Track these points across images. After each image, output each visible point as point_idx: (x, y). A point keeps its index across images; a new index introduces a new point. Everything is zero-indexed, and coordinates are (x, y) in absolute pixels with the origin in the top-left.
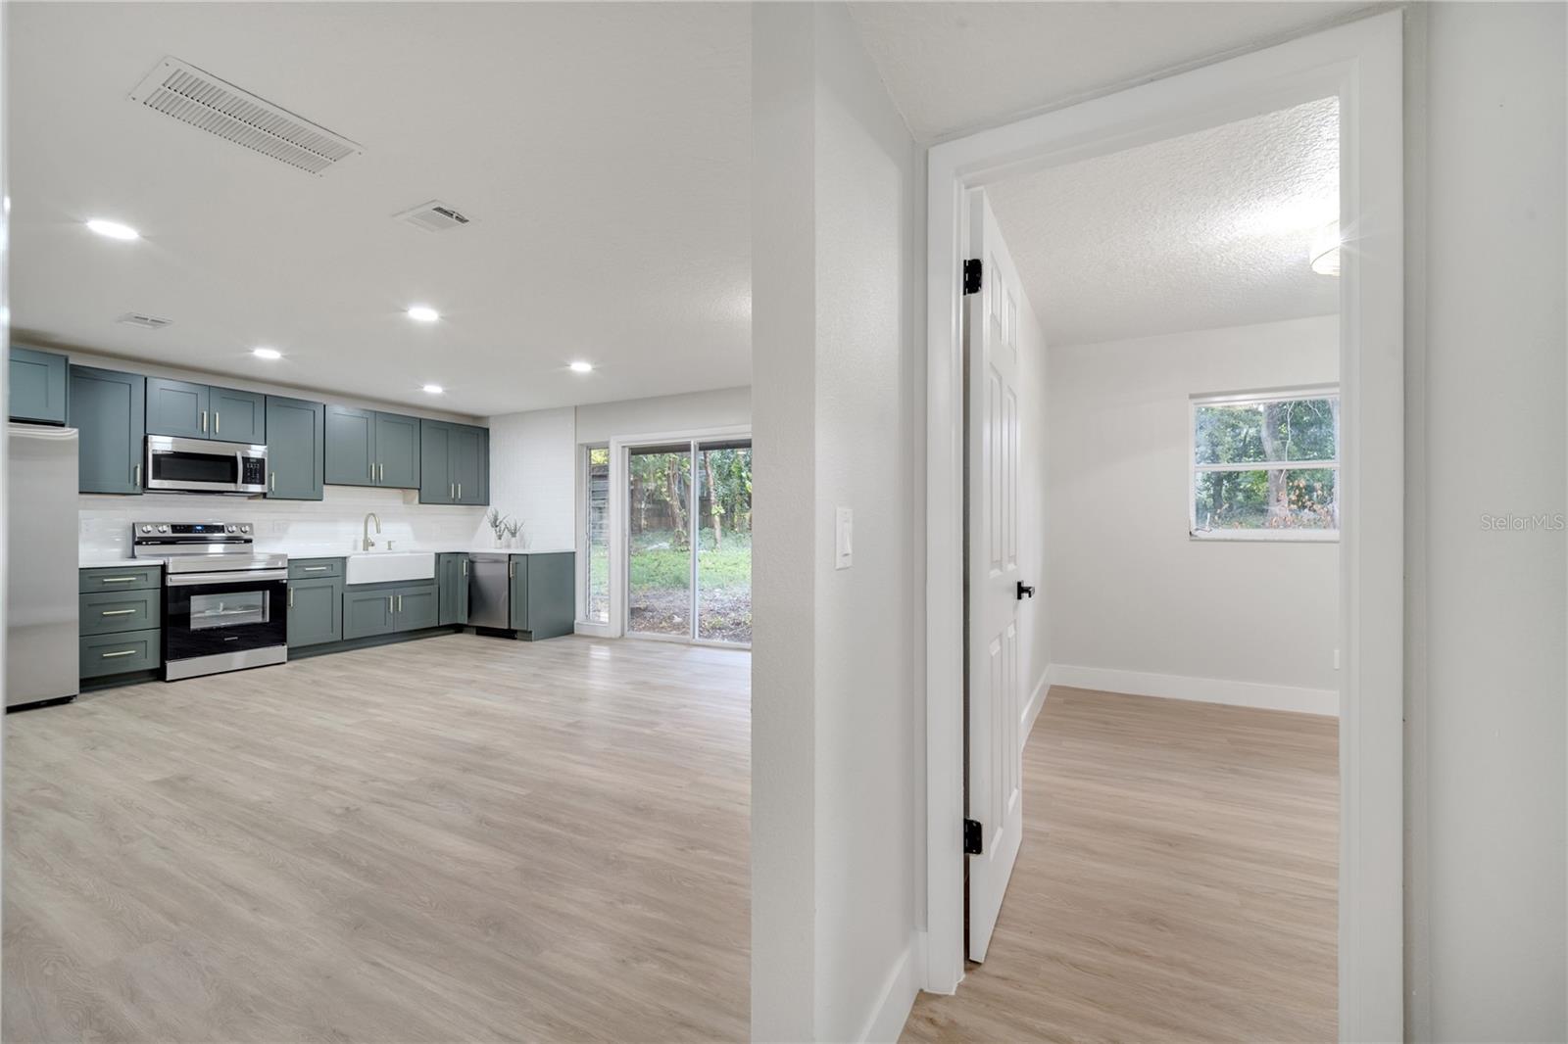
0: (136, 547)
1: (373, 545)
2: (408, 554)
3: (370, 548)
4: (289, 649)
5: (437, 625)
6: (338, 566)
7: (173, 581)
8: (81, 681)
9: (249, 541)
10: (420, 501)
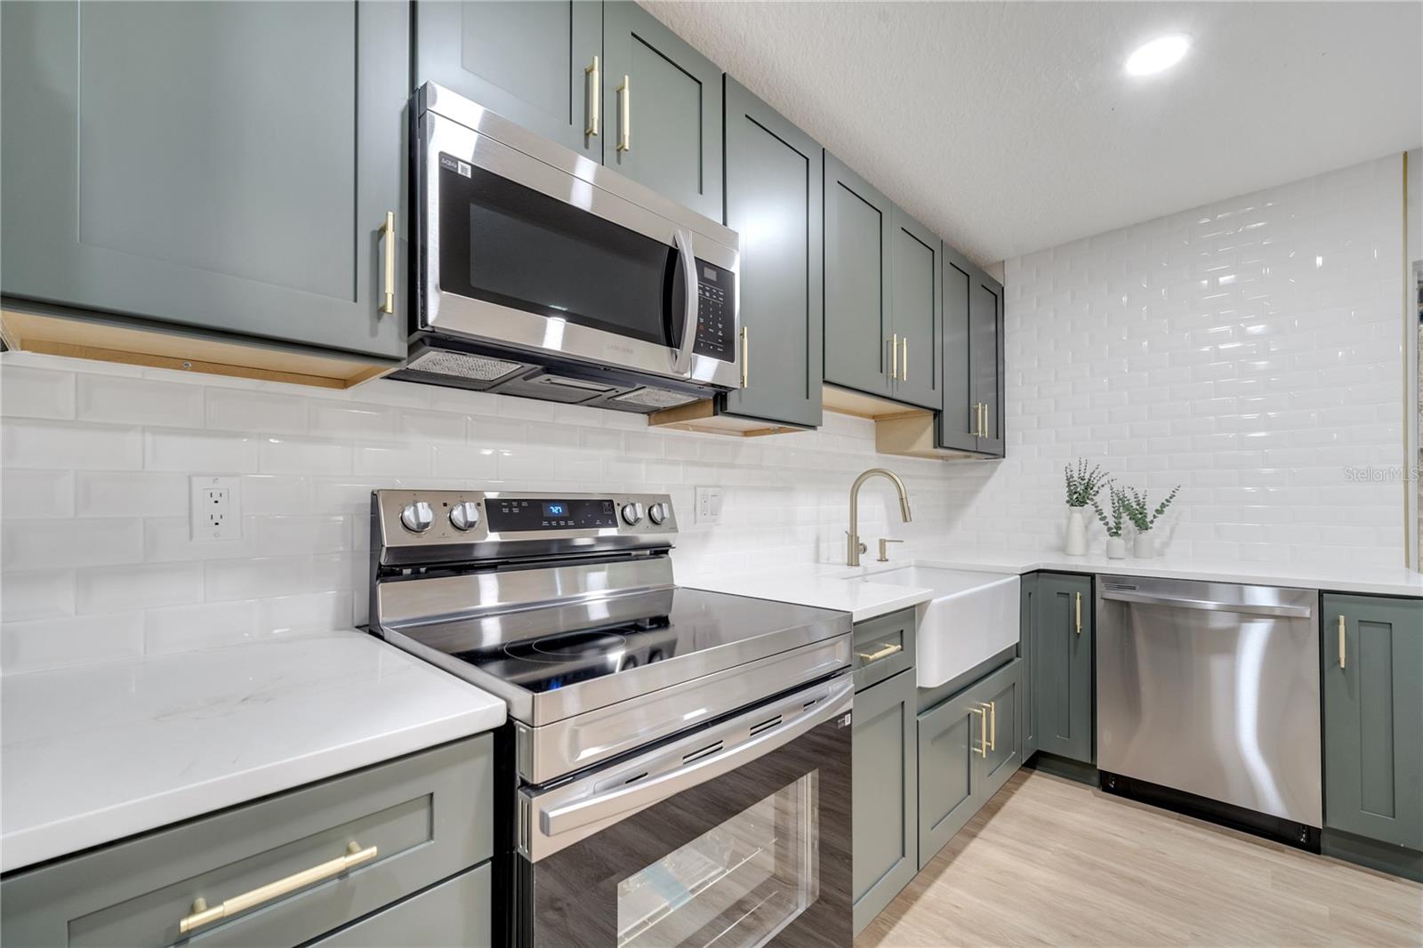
6: (908, 631)
9: (664, 550)
10: (939, 442)
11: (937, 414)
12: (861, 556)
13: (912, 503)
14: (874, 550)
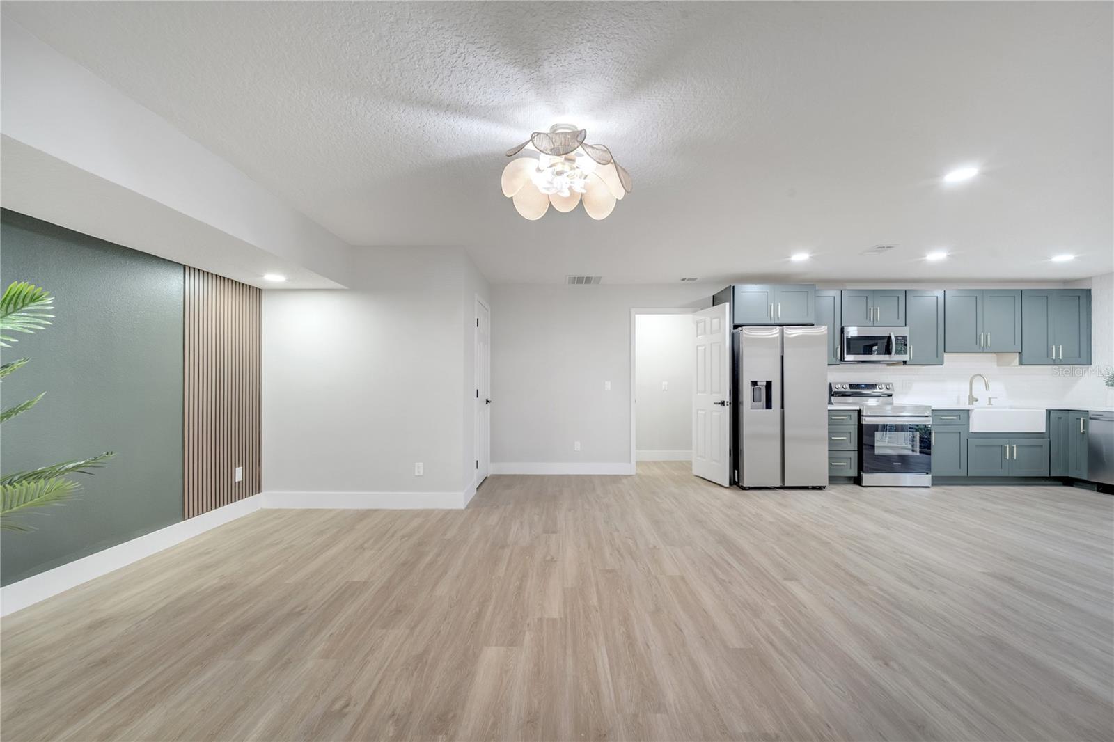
0: (832, 398)
1: (977, 400)
2: (1007, 410)
3: (974, 402)
4: (932, 477)
5: (1048, 475)
6: (964, 416)
7: (867, 421)
8: (830, 477)
9: (890, 395)
10: (1021, 363)
11: (1020, 353)
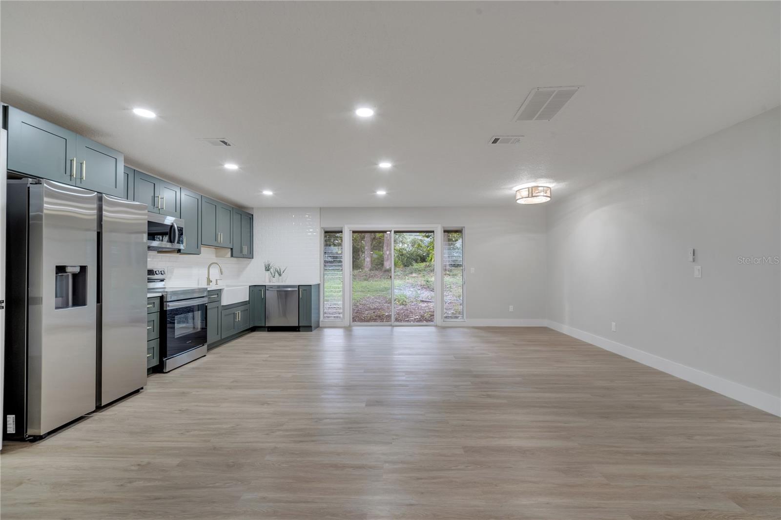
4: (207, 346)
5: (249, 327)
6: (218, 294)
10: (232, 256)
11: (232, 249)
12: (211, 284)
13: (223, 270)
14: (214, 282)
